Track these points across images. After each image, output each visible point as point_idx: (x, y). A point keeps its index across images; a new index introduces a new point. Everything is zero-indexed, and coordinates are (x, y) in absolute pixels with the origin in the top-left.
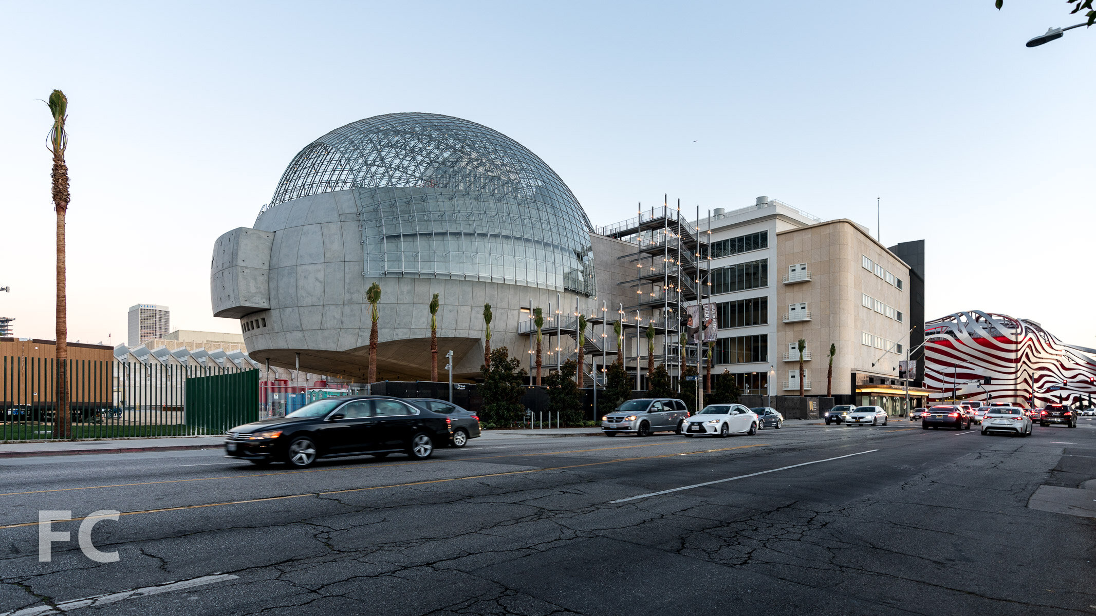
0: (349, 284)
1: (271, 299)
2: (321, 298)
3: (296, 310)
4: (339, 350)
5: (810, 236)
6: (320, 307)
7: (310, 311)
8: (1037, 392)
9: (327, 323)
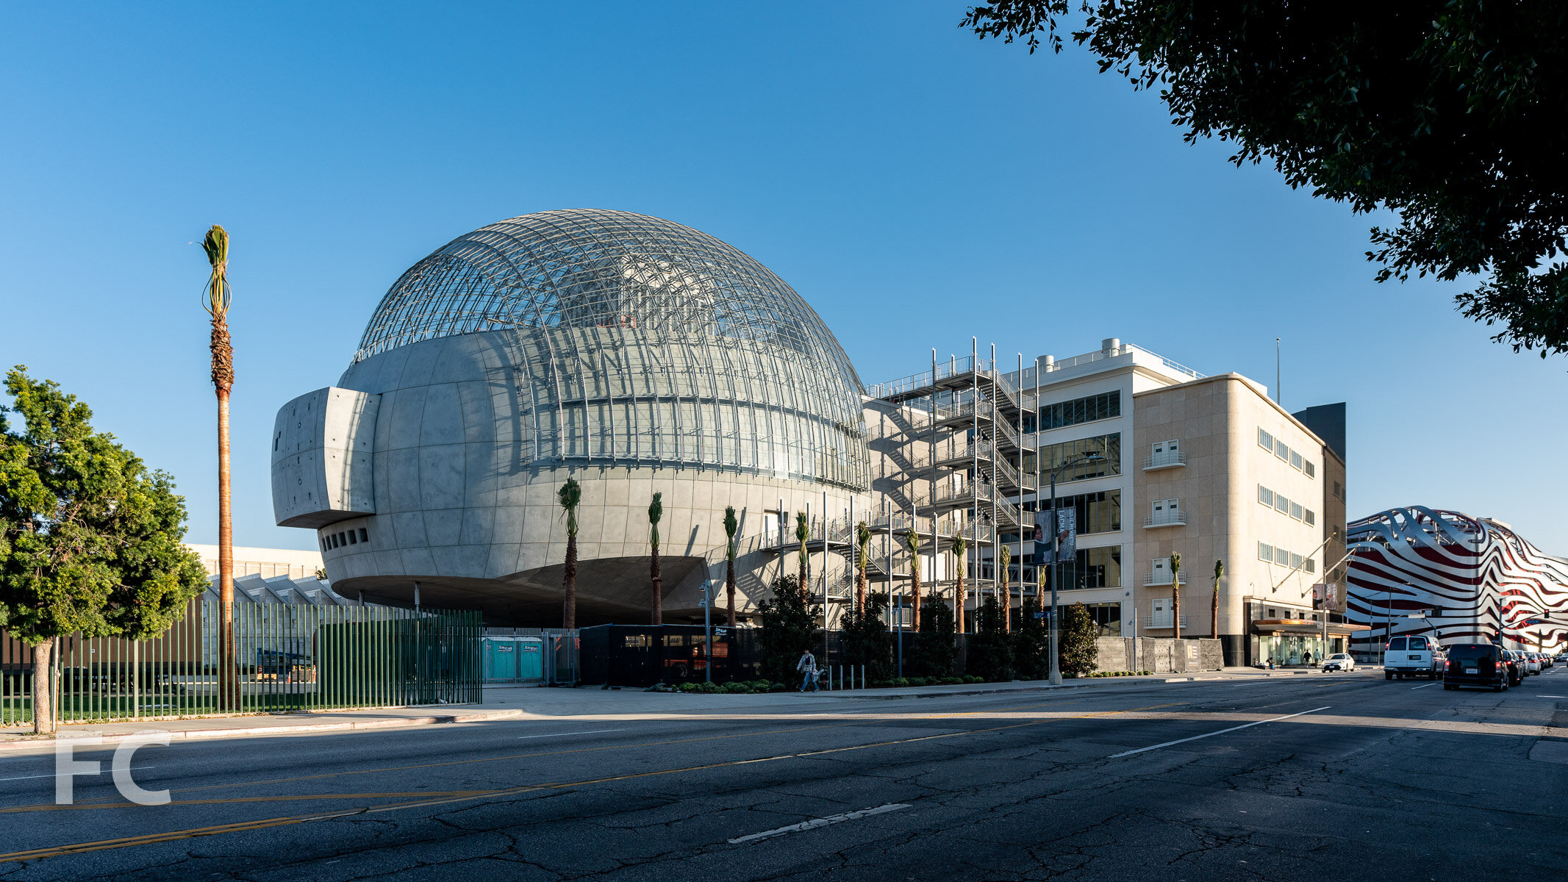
1: (377, 500)
2: (461, 497)
3: (419, 515)
4: (487, 577)
5: (1183, 399)
6: (459, 512)
7: (443, 518)
8: (1506, 627)
9: (469, 536)
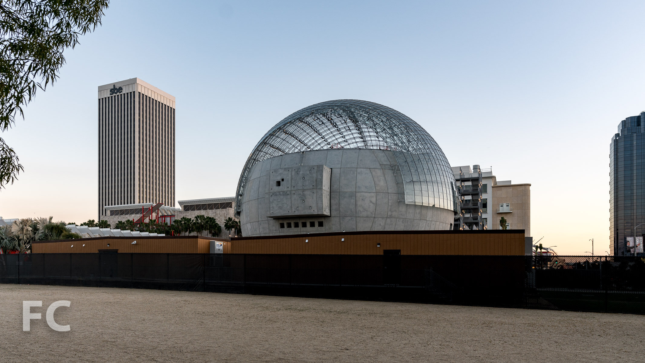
0: (391, 206)
1: (333, 211)
2: (374, 213)
5: (511, 190)
6: (372, 219)
7: (365, 220)
